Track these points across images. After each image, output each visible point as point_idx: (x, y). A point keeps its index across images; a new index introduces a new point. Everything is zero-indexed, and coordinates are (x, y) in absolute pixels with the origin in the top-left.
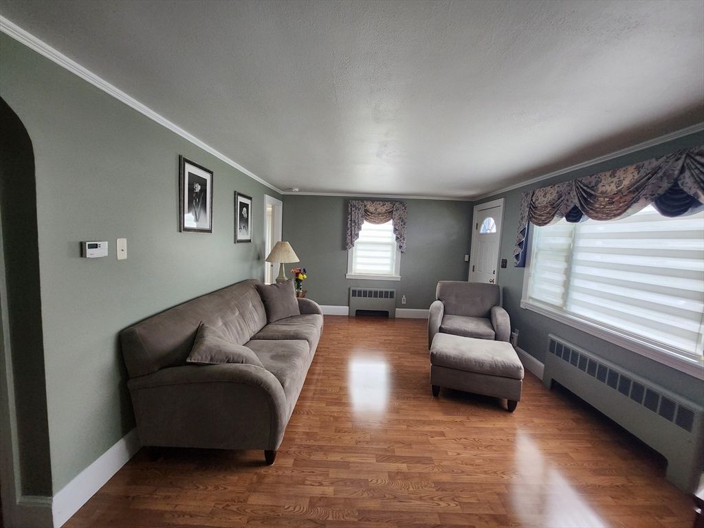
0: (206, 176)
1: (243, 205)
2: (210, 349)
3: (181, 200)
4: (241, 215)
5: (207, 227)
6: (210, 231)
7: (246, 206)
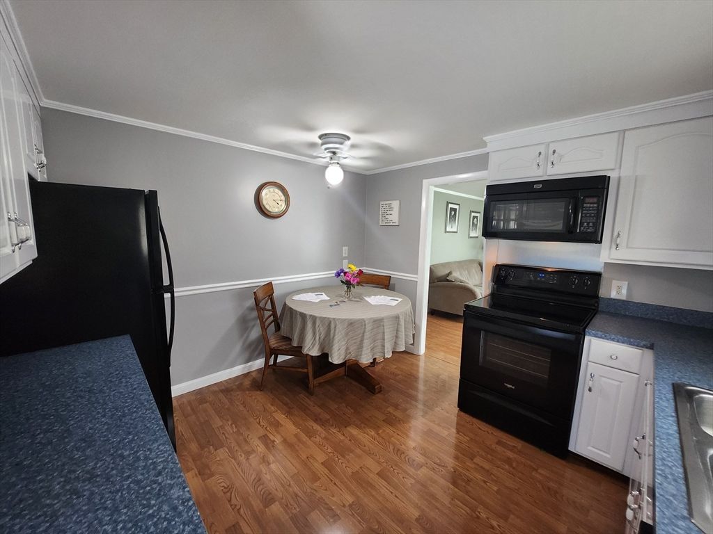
0: (457, 207)
1: (474, 217)
2: (454, 277)
3: (446, 220)
4: (473, 223)
5: (455, 230)
6: (457, 232)
7: (477, 217)
